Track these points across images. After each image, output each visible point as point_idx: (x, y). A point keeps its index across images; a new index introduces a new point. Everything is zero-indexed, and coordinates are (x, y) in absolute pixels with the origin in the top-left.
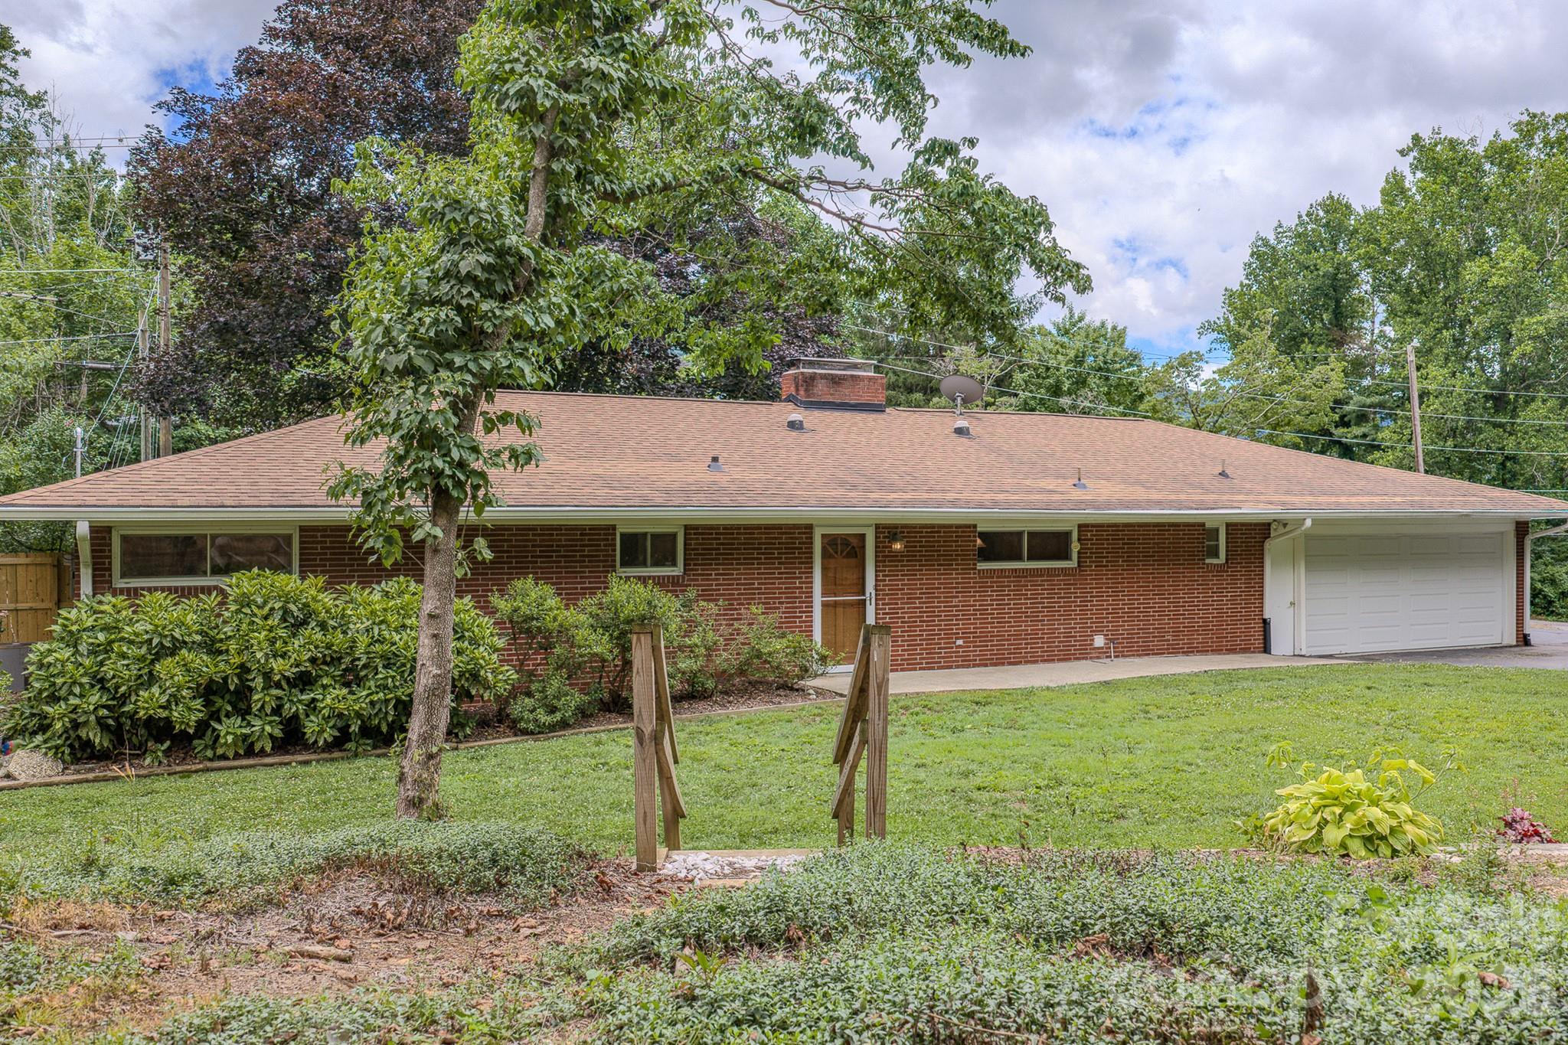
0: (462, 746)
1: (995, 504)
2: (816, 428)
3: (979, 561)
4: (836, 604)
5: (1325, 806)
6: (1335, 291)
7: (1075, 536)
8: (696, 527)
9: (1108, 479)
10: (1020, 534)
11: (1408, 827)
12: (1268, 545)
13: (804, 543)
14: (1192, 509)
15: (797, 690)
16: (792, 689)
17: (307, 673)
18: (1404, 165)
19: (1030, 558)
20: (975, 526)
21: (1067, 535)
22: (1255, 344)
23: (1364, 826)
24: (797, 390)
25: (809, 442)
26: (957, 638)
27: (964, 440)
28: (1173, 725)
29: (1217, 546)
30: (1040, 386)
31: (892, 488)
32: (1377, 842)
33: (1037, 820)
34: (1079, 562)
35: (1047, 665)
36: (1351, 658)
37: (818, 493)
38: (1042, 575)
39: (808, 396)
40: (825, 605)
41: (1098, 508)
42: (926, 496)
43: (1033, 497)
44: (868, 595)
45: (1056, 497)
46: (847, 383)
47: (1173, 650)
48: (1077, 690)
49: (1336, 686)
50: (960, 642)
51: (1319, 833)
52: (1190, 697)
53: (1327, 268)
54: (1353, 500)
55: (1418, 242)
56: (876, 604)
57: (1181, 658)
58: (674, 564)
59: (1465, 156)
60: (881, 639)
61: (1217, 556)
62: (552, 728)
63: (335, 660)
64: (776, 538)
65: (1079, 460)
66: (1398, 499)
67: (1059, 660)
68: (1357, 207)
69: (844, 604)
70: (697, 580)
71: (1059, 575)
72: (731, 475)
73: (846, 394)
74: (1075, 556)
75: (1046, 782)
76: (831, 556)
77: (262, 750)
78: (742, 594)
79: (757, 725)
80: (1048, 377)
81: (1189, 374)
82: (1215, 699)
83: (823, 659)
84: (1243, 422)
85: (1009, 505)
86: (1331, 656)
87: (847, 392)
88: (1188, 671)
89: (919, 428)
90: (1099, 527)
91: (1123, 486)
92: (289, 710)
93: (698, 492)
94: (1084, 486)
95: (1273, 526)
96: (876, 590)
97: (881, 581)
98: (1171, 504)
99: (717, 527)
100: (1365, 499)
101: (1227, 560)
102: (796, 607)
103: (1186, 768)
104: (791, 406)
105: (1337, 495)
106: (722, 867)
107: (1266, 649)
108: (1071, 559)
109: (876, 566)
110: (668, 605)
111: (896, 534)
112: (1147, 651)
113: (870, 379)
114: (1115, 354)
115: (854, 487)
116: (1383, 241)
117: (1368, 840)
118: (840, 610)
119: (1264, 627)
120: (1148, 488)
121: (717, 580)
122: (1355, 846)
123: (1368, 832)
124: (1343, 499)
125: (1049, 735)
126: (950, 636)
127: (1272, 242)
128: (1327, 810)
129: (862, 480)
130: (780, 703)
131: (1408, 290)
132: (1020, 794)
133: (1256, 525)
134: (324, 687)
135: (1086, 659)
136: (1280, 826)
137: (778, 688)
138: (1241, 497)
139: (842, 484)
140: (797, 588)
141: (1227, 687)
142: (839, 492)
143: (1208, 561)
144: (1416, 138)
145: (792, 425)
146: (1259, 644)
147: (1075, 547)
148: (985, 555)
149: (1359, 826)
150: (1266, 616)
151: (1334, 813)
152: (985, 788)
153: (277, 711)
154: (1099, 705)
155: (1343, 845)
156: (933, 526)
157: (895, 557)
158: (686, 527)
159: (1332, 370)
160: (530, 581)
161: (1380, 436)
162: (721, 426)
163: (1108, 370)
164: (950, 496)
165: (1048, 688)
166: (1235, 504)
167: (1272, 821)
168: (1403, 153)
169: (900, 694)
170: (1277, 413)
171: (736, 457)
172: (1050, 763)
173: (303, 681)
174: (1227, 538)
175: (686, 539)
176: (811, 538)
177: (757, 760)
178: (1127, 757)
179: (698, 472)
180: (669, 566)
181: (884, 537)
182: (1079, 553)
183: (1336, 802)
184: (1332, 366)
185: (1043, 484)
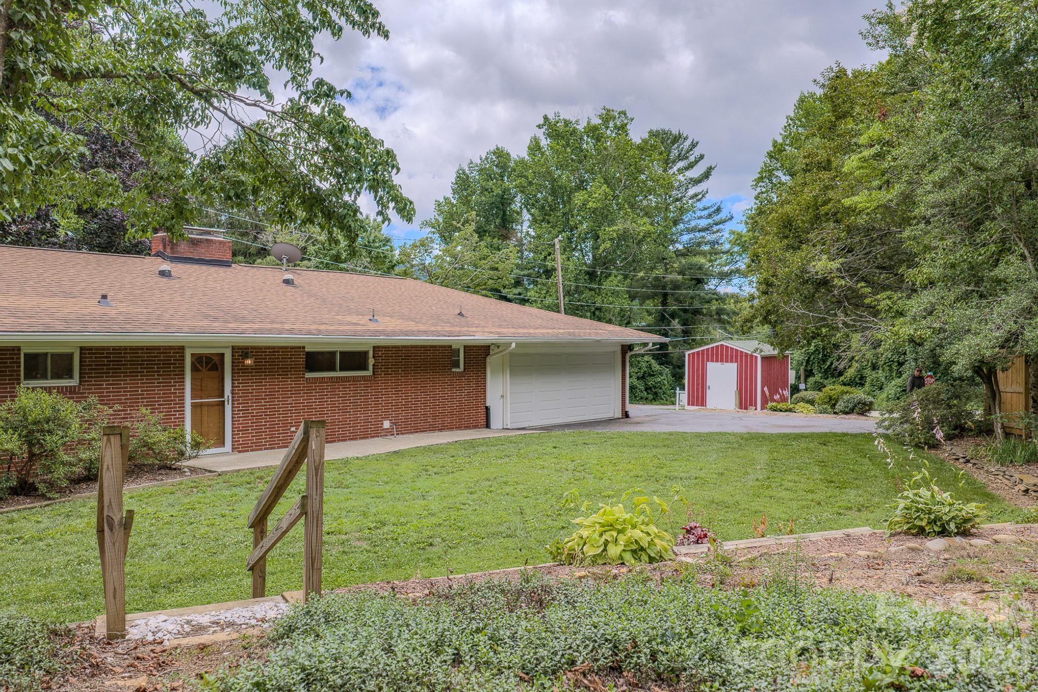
1: (319, 332)
2: (181, 276)
3: (306, 372)
4: (201, 405)
5: (605, 531)
6: (502, 205)
7: (371, 354)
8: (90, 349)
9: (391, 317)
10: (333, 354)
11: (657, 541)
12: (489, 360)
13: (177, 360)
14: (445, 336)
15: (175, 469)
16: (170, 468)
18: (540, 134)
19: (341, 369)
20: (304, 348)
21: (366, 353)
22: (466, 234)
23: (632, 543)
24: (165, 248)
25: (177, 286)
26: (291, 426)
27: (290, 288)
28: (447, 479)
29: (459, 360)
30: (325, 255)
31: (244, 320)
32: (640, 553)
33: (375, 553)
34: (373, 372)
35: (353, 442)
36: (535, 429)
37: (189, 323)
38: (349, 381)
39: (173, 253)
40: (194, 406)
41: (388, 335)
42: (269, 326)
43: (343, 328)
44: (226, 397)
45: (359, 328)
46: (203, 245)
47: (432, 428)
48: (378, 458)
49: (535, 447)
50: (293, 429)
51: (605, 550)
52: (452, 459)
53: (498, 191)
54: (537, 331)
55: (549, 179)
56: (233, 404)
57: (437, 433)
58: (71, 377)
59: (574, 131)
60: (318, 431)
61: (458, 367)
64: (156, 357)
65: (370, 304)
66: (561, 331)
67: (361, 438)
68: (514, 156)
69: (209, 405)
70: (91, 389)
71: (360, 381)
72: (117, 309)
73: (202, 252)
74: (371, 367)
75: (374, 524)
76: (198, 370)
78: (128, 399)
79: (147, 498)
80: (331, 249)
81: (426, 251)
82: (468, 460)
83: (196, 445)
84: (459, 283)
85: (328, 333)
86: (524, 429)
87: (203, 251)
88: (445, 441)
89: (257, 279)
90: (387, 348)
91: (401, 321)
93: (92, 321)
94: (377, 321)
95: (492, 347)
96: (233, 394)
97: (236, 387)
98: (432, 333)
99: (108, 348)
100: (544, 331)
101: (465, 369)
102: (172, 408)
103: (462, 507)
104: (160, 260)
105: (528, 328)
106: (182, 626)
107: (488, 426)
108: (368, 370)
109: (232, 376)
110: (69, 409)
111: (247, 353)
112: (416, 430)
113: (220, 242)
114: (375, 237)
115: (216, 319)
116: (530, 177)
117: (634, 552)
118: (205, 409)
119: (487, 412)
120: (417, 322)
121: (107, 388)
122: (628, 556)
123: (634, 547)
124: (532, 331)
125: (367, 491)
126: (286, 425)
127: (467, 172)
128: (607, 533)
129: (222, 314)
130: (162, 480)
131: (543, 207)
132: (357, 535)
133: (482, 346)
135: (378, 436)
136: (576, 547)
137: (159, 469)
138: (474, 329)
139: (206, 317)
140: (173, 393)
141: (472, 451)
142: (205, 323)
143: (454, 370)
144: (546, 118)
145: (163, 273)
146: (483, 422)
147: (371, 361)
148: (311, 367)
149: (628, 543)
150: (487, 405)
151: (613, 536)
152: (332, 533)
154: (396, 467)
155: (621, 557)
156: (274, 348)
157: (246, 370)
158: (82, 349)
159: (511, 252)
161: (529, 294)
162: (106, 272)
163: (370, 246)
164: (287, 326)
165: (358, 458)
166: (472, 334)
167: (570, 543)
168: (539, 127)
169: (254, 468)
170: (479, 278)
171: (120, 296)
172: (374, 510)
174: (465, 355)
175: (81, 358)
176: (183, 356)
177: (152, 525)
178: (423, 503)
179: (92, 307)
180: (66, 379)
181: (238, 356)
182: (373, 365)
183: (612, 528)
184: (511, 249)
185: (348, 319)
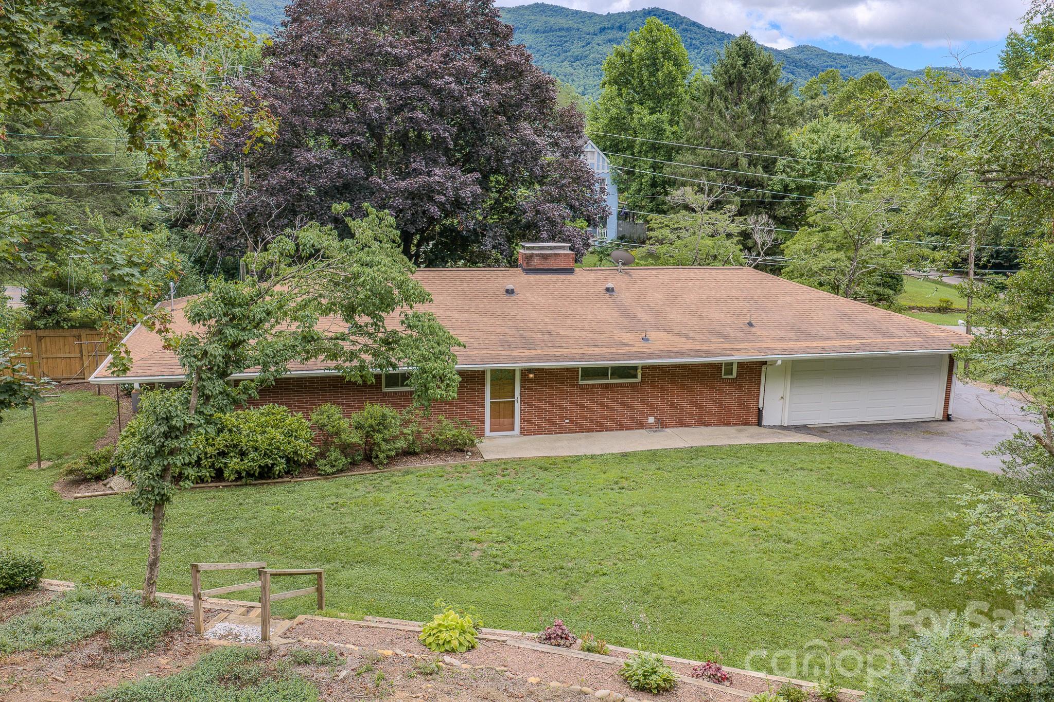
0: (292, 480)
2: (522, 291)
3: (580, 381)
4: (498, 403)
7: (640, 369)
10: (608, 368)
12: (765, 368)
17: (223, 452)
19: (612, 378)
21: (636, 368)
24: (523, 262)
26: (566, 419)
29: (732, 368)
34: (642, 380)
35: (618, 432)
37: (486, 352)
38: (617, 387)
39: (528, 266)
40: (492, 404)
43: (608, 351)
44: (516, 398)
46: (551, 258)
50: (567, 421)
56: (521, 403)
57: (704, 430)
61: (731, 374)
62: (333, 473)
63: (235, 446)
69: (503, 403)
71: (629, 386)
73: (551, 264)
76: (497, 379)
77: (207, 481)
87: (551, 262)
89: (586, 286)
92: (217, 466)
94: (648, 340)
96: (521, 396)
97: (524, 391)
101: (737, 376)
102: (476, 405)
104: (519, 271)
107: (759, 423)
108: (638, 380)
112: (681, 425)
113: (566, 255)
115: (510, 346)
118: (501, 406)
119: (759, 412)
126: (562, 418)
129: (518, 339)
130: (448, 461)
134: (231, 457)
135: (643, 429)
139: (504, 343)
140: (477, 396)
143: (725, 377)
146: (755, 420)
147: (640, 374)
150: (760, 406)
153: (213, 466)
157: (531, 380)
160: (329, 404)
173: (223, 454)
174: (738, 365)
176: (485, 372)
181: (525, 371)
182: (642, 376)
